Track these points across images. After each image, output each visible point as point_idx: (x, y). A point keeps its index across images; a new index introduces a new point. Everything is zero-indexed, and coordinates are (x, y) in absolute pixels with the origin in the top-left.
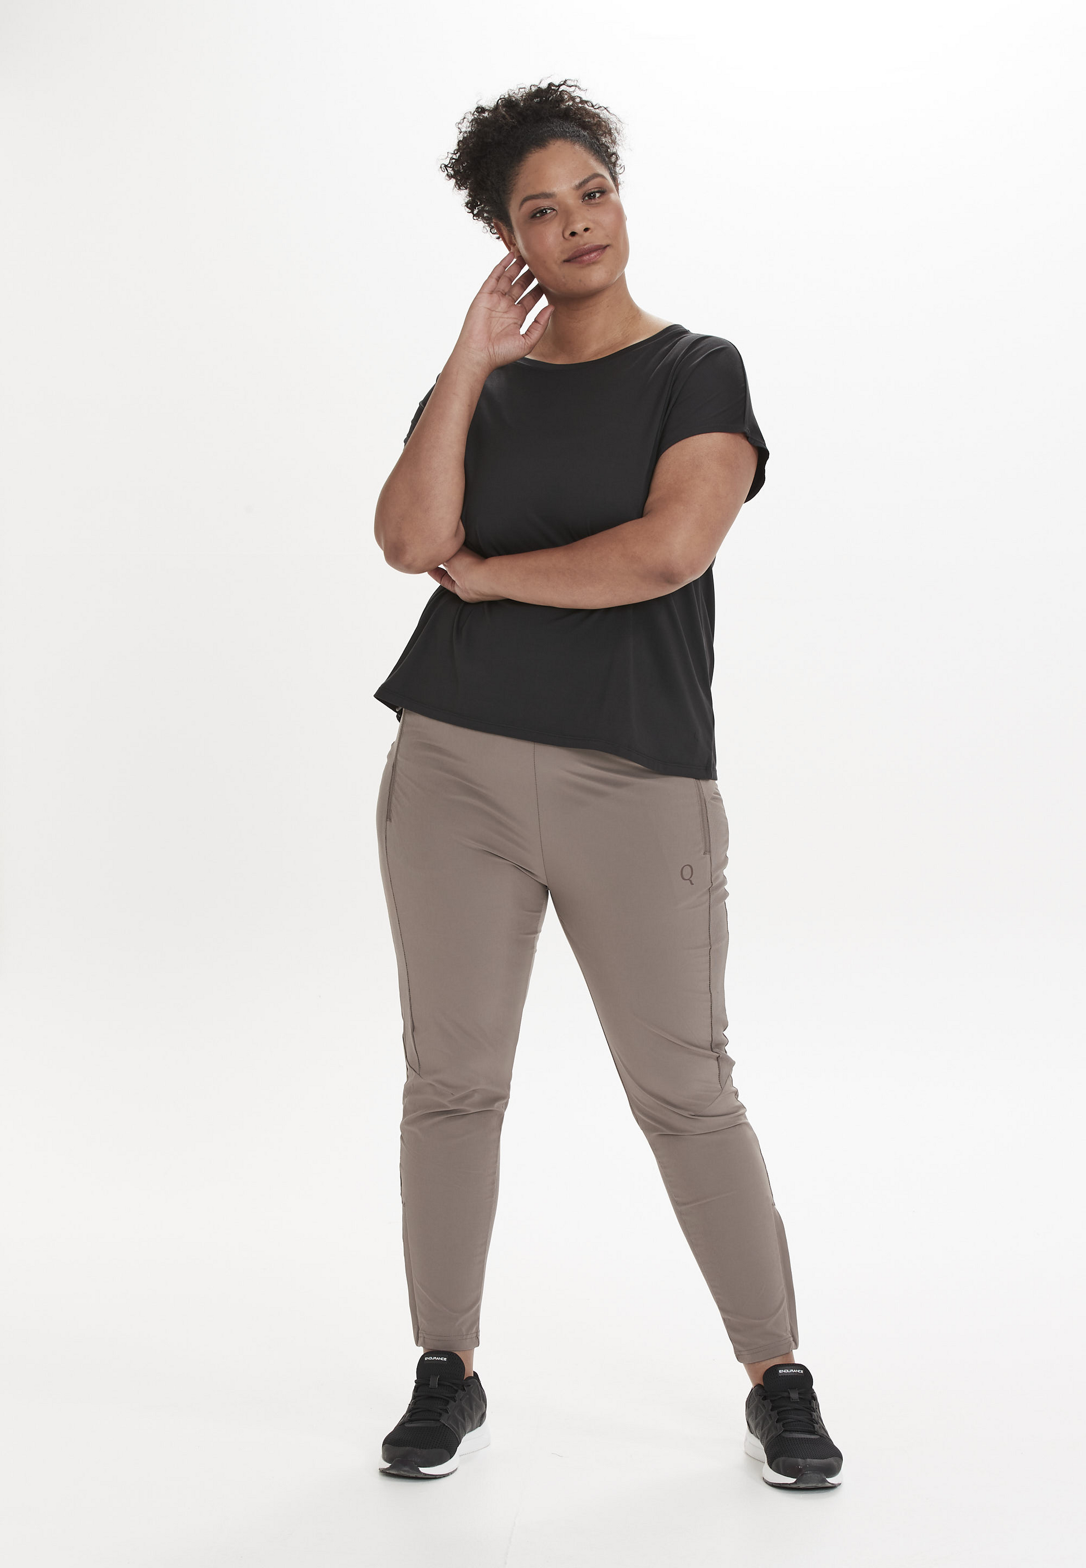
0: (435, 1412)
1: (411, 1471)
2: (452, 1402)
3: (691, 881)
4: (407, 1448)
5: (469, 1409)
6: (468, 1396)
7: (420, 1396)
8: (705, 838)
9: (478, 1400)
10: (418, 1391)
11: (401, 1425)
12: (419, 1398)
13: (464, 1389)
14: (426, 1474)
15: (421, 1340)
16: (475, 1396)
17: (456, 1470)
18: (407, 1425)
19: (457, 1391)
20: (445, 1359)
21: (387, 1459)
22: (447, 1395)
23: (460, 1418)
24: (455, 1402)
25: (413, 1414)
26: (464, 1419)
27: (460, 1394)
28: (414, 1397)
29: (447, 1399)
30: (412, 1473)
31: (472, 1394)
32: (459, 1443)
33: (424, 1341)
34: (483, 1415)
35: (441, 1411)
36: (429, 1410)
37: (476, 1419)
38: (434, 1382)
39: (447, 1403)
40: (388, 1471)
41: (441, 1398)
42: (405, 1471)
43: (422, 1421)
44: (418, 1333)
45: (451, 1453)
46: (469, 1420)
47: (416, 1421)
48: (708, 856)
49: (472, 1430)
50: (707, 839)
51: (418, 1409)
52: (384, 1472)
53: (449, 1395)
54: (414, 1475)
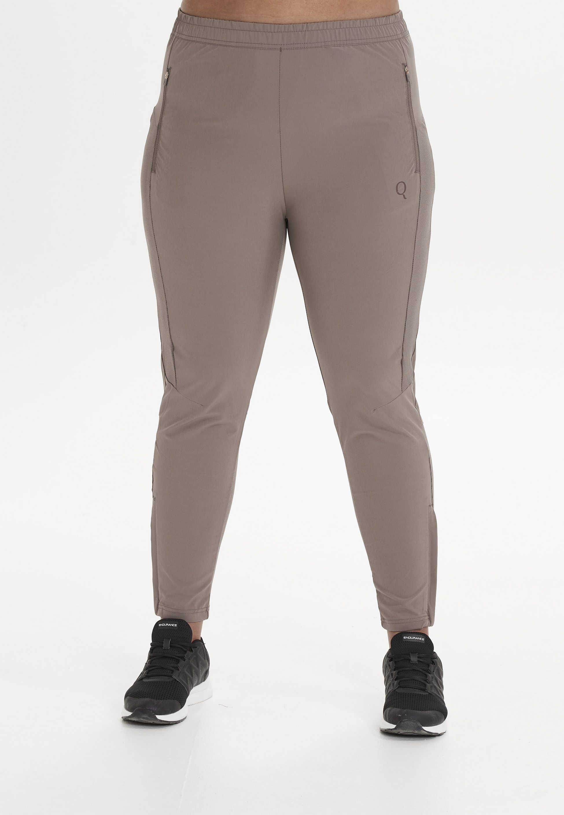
0: (168, 669)
1: (149, 718)
2: (182, 662)
3: (404, 196)
4: (148, 699)
5: (196, 667)
6: (195, 656)
7: (155, 656)
8: (416, 159)
9: (203, 659)
10: (153, 652)
11: (140, 681)
12: (154, 658)
13: (192, 650)
14: (161, 721)
15: (160, 611)
16: (200, 656)
17: (185, 718)
18: (144, 680)
19: (186, 652)
20: (176, 625)
21: (128, 709)
22: (178, 655)
23: (189, 674)
24: (184, 661)
25: (149, 671)
26: (192, 676)
27: (189, 653)
28: (150, 657)
29: (178, 658)
30: (150, 720)
31: (199, 655)
32: (187, 695)
33: (162, 611)
34: (207, 672)
35: (173, 669)
36: (163, 668)
37: (202, 675)
38: (167, 644)
39: (178, 661)
40: (130, 719)
41: (173, 658)
42: (144, 718)
43: (156, 677)
44: (158, 605)
45: (182, 703)
46: (196, 676)
47: (152, 676)
48: (418, 174)
49: (198, 684)
50: (418, 160)
51: (154, 667)
52: (127, 720)
53: (179, 655)
54: (151, 722)
